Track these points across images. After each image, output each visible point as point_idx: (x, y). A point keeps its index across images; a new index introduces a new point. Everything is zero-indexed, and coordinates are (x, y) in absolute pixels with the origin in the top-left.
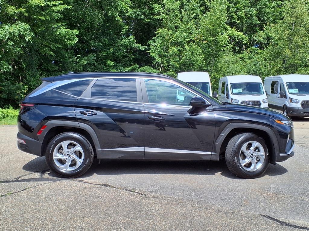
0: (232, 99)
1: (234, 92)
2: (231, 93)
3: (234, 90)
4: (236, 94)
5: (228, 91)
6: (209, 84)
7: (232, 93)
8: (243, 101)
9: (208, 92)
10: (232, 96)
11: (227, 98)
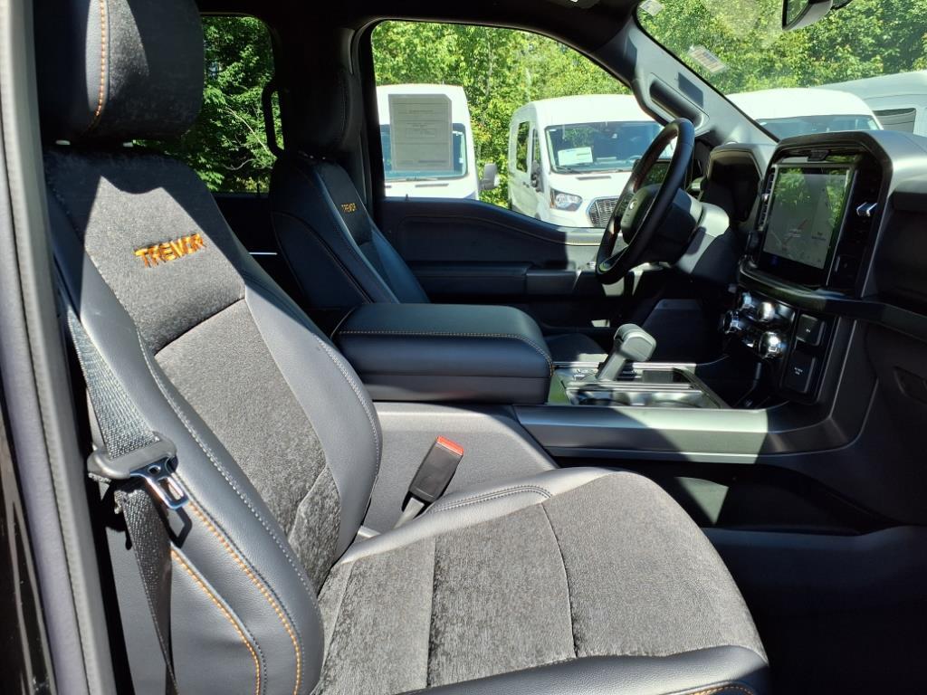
0: (555, 193)
1: (562, 163)
2: (552, 167)
3: (561, 153)
4: (571, 170)
5: (539, 161)
6: (464, 132)
7: (555, 169)
8: (598, 201)
9: (461, 165)
10: (553, 180)
11: (534, 189)
